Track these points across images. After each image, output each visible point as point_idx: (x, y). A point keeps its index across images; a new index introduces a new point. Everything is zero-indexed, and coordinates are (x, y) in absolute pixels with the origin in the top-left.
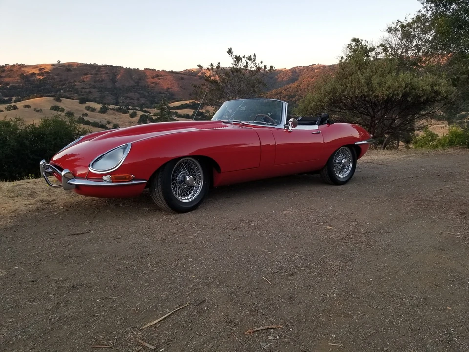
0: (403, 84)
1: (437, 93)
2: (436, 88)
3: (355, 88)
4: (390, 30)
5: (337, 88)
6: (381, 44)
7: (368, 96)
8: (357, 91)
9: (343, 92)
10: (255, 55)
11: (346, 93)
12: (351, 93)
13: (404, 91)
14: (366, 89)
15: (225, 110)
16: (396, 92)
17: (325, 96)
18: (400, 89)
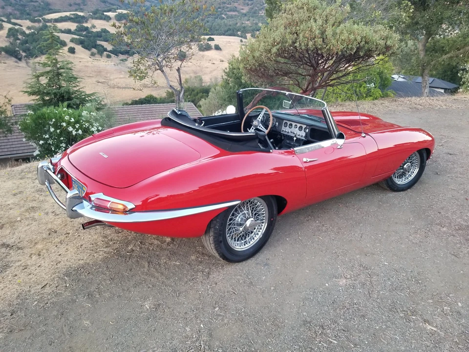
0: (359, 38)
1: (388, 48)
2: (388, 43)
3: (308, 39)
5: (288, 37)
7: (321, 49)
8: (311, 43)
9: (294, 43)
11: (297, 44)
12: (303, 44)
13: (358, 45)
14: (320, 41)
16: (350, 46)
17: (273, 46)
18: (355, 43)
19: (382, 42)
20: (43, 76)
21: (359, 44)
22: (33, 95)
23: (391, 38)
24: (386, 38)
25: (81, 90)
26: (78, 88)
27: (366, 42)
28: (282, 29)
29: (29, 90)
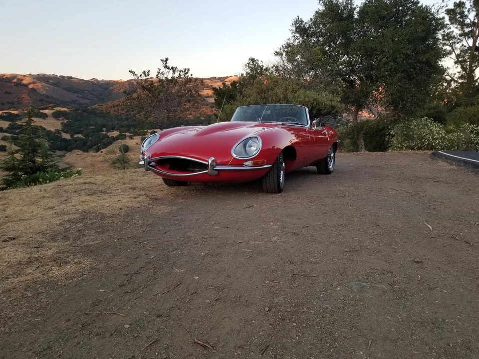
0: (312, 100)
1: (333, 107)
2: (333, 103)
4: (277, 54)
6: (274, 65)
7: (285, 109)
10: (189, 70)
15: (238, 112)
18: (310, 104)
19: (329, 103)
20: (17, 153)
21: (312, 104)
22: (7, 171)
23: (334, 101)
24: (331, 101)
25: (56, 164)
26: (53, 163)
27: (317, 104)
28: (255, 95)
29: (4, 166)
